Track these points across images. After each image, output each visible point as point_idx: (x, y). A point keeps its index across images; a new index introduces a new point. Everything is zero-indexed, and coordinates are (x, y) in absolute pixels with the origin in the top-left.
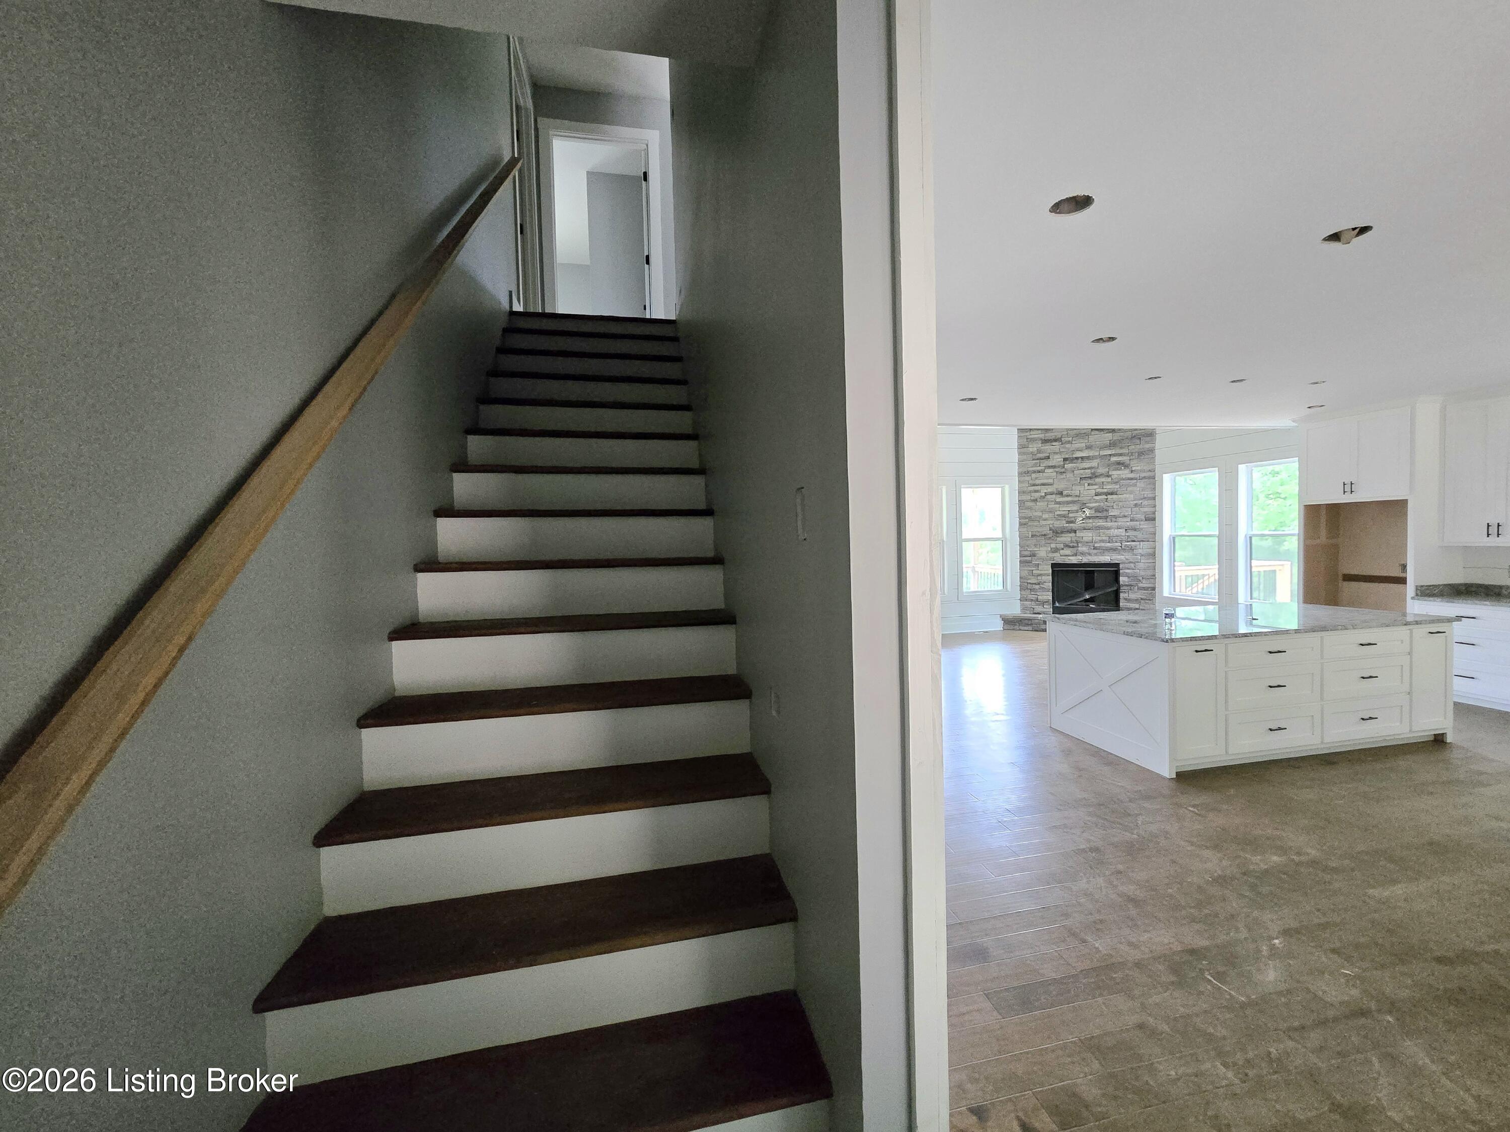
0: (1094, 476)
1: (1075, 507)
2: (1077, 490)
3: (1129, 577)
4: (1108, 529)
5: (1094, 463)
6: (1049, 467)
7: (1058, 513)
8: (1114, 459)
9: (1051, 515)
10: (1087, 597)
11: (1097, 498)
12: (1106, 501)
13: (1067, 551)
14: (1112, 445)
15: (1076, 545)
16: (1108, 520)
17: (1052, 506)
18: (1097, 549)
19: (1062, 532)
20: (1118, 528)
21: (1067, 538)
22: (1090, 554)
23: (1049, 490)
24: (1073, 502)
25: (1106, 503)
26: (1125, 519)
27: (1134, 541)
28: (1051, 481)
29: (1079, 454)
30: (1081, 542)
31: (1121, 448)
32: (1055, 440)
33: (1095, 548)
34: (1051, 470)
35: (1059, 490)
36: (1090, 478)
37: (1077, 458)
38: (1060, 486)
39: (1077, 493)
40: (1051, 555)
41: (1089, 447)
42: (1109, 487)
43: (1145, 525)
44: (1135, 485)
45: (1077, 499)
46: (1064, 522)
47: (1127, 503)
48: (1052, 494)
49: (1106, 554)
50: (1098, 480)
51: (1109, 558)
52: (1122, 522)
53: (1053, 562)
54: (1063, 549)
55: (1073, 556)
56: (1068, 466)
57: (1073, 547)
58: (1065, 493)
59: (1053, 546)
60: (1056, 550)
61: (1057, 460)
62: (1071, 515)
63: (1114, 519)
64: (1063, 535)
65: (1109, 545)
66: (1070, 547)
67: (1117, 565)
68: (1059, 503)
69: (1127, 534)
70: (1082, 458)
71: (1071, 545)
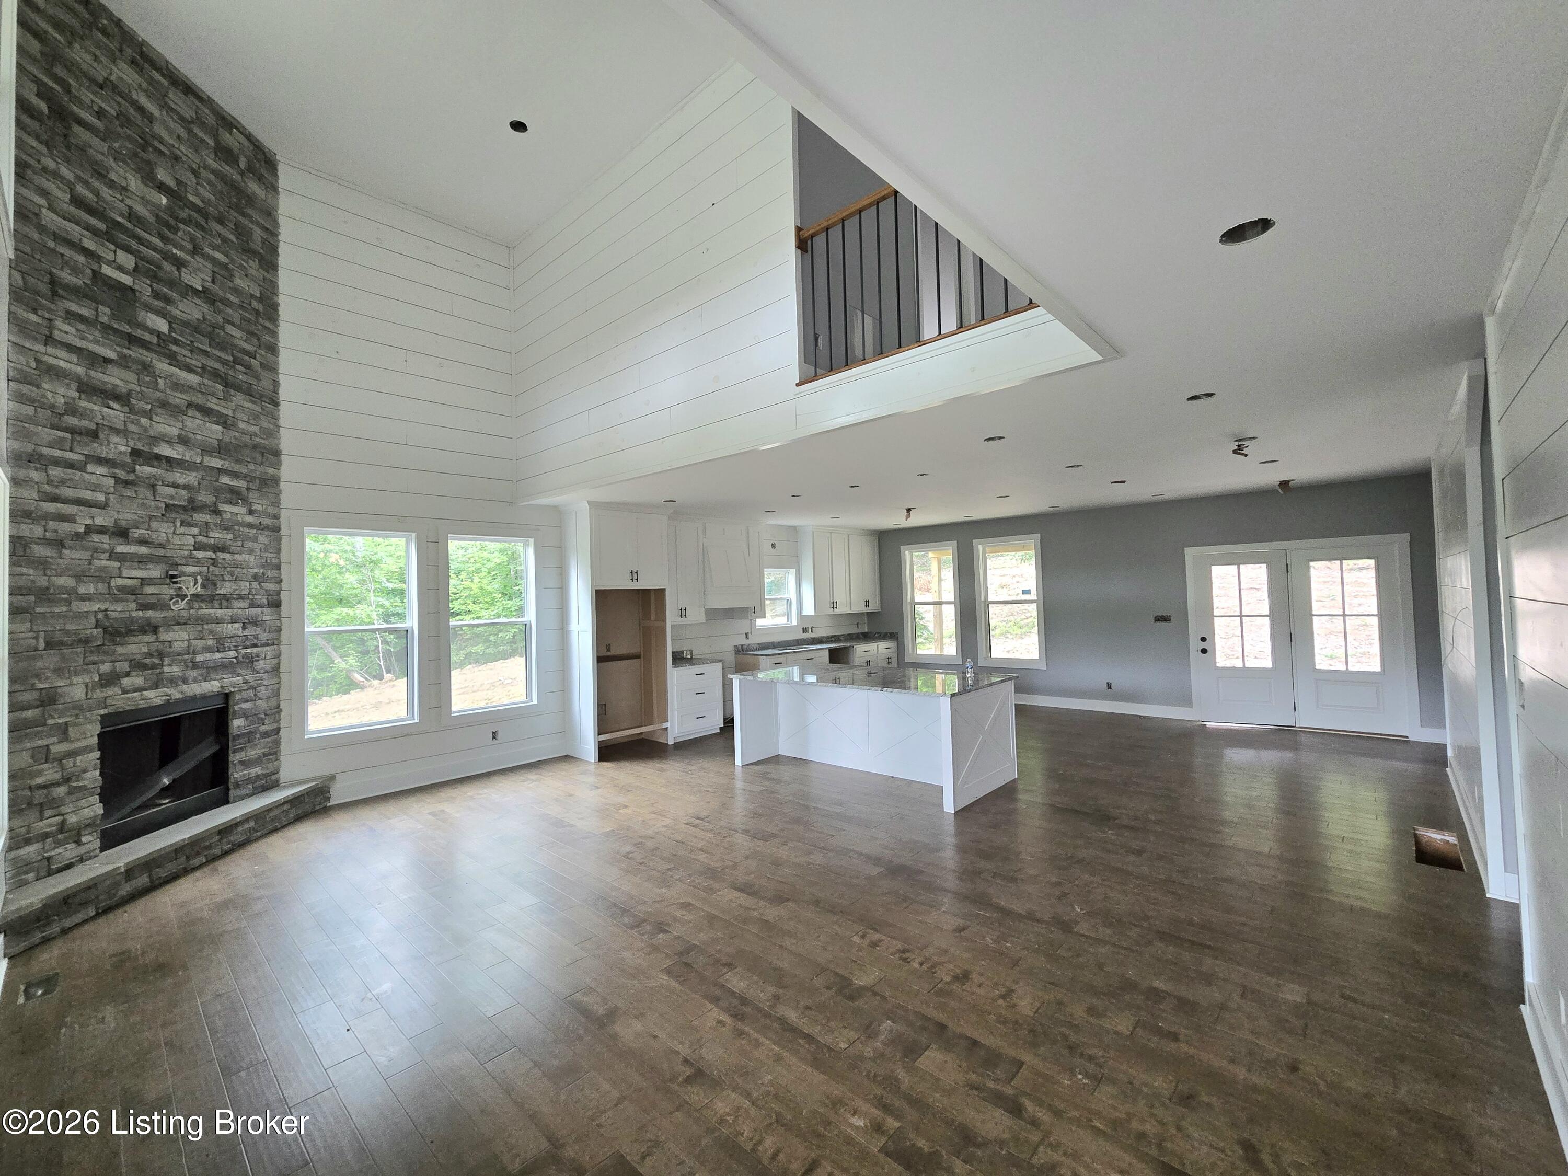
0: (193, 506)
1: (155, 572)
2: (162, 531)
3: (247, 717)
4: (218, 621)
5: (191, 478)
6: (100, 461)
7: (120, 582)
8: (225, 480)
9: (102, 587)
10: (166, 781)
11: (200, 554)
12: (213, 565)
13: (137, 680)
14: (221, 449)
15: (156, 661)
16: (216, 604)
17: (102, 562)
18: (198, 668)
19: (129, 632)
20: (233, 620)
21: (137, 647)
22: (185, 681)
23: (99, 521)
24: (157, 559)
25: (212, 568)
26: (242, 604)
27: (255, 646)
28: (101, 497)
29: (165, 450)
30: (169, 655)
31: (238, 461)
32: (117, 397)
33: (195, 665)
34: (101, 470)
35: (123, 523)
36: (184, 508)
37: (158, 457)
38: (126, 514)
39: (162, 538)
40: (99, 694)
41: (184, 441)
42: (217, 535)
43: (267, 615)
44: (255, 539)
45: (161, 552)
46: (133, 606)
47: (244, 571)
48: (102, 530)
49: (213, 677)
50: (199, 517)
51: (216, 683)
52: (240, 608)
53: (102, 712)
54: (128, 674)
55: (150, 688)
56: (145, 470)
57: (154, 667)
58: (136, 533)
59: (105, 668)
60: (110, 680)
61: (118, 447)
62: (150, 590)
63: (225, 603)
64: (132, 639)
65: (218, 656)
66: (144, 667)
67: (227, 696)
68: (122, 558)
69: (246, 632)
70: (169, 460)
71: (147, 661)
